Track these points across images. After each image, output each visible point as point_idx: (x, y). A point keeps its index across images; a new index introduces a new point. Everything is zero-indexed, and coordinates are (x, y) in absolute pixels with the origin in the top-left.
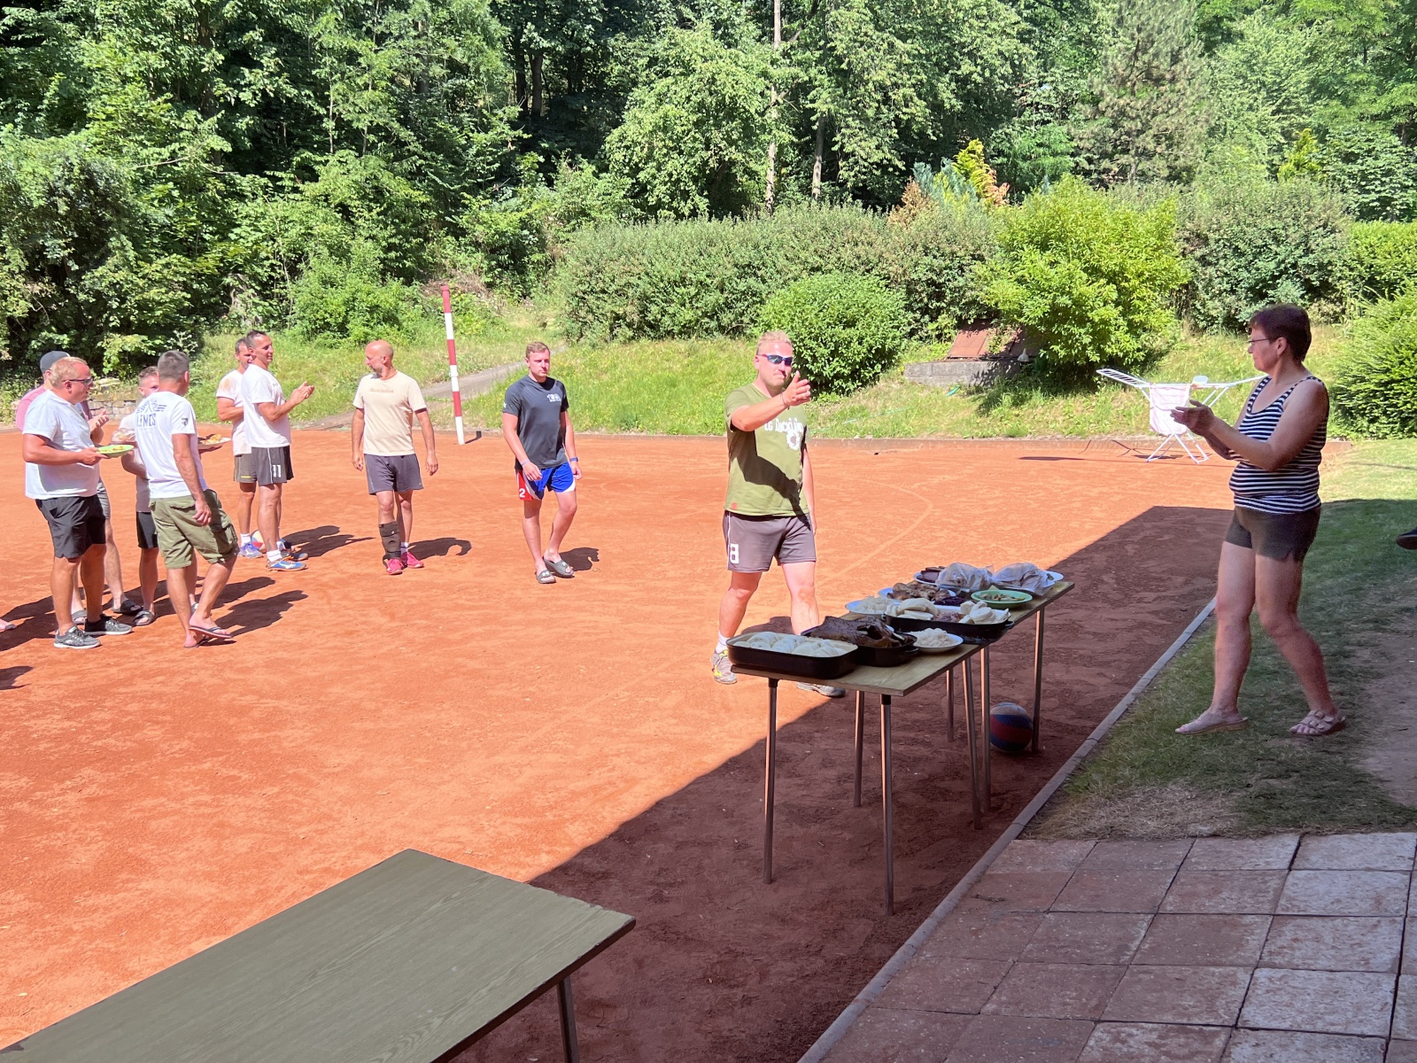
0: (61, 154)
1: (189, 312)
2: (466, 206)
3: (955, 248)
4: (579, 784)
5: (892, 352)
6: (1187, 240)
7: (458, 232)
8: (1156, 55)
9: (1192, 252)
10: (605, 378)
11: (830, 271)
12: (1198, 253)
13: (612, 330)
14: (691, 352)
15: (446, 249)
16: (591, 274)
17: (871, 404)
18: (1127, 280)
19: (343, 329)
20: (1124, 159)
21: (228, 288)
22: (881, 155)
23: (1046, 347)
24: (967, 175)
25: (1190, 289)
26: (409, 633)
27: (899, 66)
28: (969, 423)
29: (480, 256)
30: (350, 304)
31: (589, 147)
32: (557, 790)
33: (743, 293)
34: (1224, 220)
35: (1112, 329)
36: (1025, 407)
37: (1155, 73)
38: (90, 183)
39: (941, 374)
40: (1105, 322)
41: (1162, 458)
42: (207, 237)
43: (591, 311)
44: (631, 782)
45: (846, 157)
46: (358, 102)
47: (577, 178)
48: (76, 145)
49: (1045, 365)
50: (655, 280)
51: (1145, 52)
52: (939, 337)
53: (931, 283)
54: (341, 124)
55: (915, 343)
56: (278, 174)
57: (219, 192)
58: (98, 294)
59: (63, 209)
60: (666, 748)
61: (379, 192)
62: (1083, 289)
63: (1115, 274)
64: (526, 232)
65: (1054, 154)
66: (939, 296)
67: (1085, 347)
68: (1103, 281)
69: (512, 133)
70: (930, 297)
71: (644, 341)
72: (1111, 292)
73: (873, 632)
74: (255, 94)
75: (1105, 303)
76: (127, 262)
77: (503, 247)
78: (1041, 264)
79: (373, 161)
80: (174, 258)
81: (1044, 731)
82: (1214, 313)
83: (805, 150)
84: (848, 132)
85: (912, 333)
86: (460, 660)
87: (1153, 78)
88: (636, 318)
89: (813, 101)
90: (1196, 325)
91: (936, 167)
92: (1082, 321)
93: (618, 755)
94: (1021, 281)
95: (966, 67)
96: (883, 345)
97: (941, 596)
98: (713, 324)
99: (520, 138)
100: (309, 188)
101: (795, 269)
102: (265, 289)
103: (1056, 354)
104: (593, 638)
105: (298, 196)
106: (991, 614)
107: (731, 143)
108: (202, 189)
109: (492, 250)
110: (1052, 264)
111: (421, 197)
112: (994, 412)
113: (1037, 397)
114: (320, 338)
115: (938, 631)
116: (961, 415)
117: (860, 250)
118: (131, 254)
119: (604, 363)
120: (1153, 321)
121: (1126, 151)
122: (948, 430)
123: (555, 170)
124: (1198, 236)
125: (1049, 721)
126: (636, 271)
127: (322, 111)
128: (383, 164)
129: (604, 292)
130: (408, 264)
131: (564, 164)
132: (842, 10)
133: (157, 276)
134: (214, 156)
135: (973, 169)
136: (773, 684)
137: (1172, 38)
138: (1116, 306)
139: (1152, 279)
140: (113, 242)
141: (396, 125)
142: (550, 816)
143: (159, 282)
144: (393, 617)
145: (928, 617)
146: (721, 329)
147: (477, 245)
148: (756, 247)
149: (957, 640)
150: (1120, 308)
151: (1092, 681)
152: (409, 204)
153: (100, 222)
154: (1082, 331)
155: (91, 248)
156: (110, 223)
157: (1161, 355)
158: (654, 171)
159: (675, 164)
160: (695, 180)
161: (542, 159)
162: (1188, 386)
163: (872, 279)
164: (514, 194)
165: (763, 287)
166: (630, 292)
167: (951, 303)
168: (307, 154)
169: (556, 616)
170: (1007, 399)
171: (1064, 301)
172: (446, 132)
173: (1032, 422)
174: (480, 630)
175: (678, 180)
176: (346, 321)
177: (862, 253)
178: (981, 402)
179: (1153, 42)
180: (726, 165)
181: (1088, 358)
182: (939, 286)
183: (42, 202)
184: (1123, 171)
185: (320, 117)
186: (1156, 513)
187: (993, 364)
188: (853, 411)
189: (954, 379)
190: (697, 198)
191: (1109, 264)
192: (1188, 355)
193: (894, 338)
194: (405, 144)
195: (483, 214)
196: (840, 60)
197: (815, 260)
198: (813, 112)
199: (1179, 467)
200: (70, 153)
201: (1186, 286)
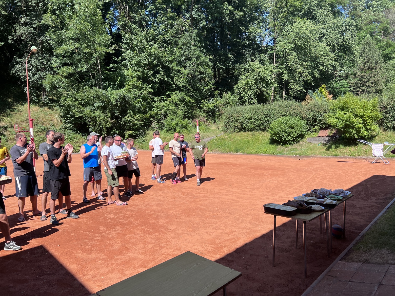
0: (119, 93)
1: (143, 126)
2: (202, 103)
3: (319, 110)
4: (226, 238)
5: (303, 135)
6: (381, 108)
7: (200, 108)
8: (371, 63)
9: (383, 111)
10: (233, 140)
11: (287, 116)
12: (384, 111)
13: (234, 130)
14: (253, 135)
15: (198, 112)
16: (230, 117)
17: (298, 147)
18: (365, 118)
19: (175, 130)
20: (363, 88)
21: (151, 121)
22: (300, 89)
23: (344, 134)
24: (322, 93)
25: (383, 120)
26: (187, 199)
27: (304, 68)
28: (324, 152)
29: (205, 113)
30: (177, 124)
31: (230, 89)
32: (221, 239)
33: (266, 121)
34: (391, 103)
35: (361, 130)
36: (338, 149)
37: (371, 67)
38: (125, 99)
39: (316, 140)
40: (359, 128)
41: (376, 162)
42: (147, 110)
43: (229, 125)
44: (239, 238)
45: (291, 89)
46: (180, 81)
47: (228, 96)
48: (122, 91)
49: (343, 138)
50: (245, 118)
51: (368, 62)
52: (315, 131)
53: (313, 118)
54: (176, 85)
55: (309, 133)
56: (163, 96)
57: (150, 100)
58: (125, 122)
59: (119, 104)
60: (248, 231)
61: (184, 100)
62: (353, 120)
63: (361, 116)
64: (215, 108)
65: (344, 87)
66: (316, 122)
67: (354, 134)
68: (358, 118)
69: (213, 86)
70: (313, 122)
71: (242, 132)
72: (361, 120)
73: (301, 205)
74: (159, 80)
75: (359, 123)
76: (131, 116)
77: (210, 111)
78: (342, 114)
79: (182, 93)
80: (141, 114)
81: (346, 233)
82: (389, 126)
83: (281, 88)
84: (292, 83)
85: (308, 130)
86: (199, 206)
87: (370, 68)
88: (240, 127)
89: (283, 77)
90: (384, 129)
91: (314, 91)
92: (353, 128)
93: (236, 232)
94: (336, 118)
95: (321, 68)
96: (301, 133)
97: (318, 196)
98: (258, 128)
99: (215, 87)
100: (169, 99)
101: (279, 115)
102: (159, 121)
103: (346, 136)
104: (230, 202)
105: (167, 101)
106: (332, 202)
107: (263, 87)
108: (147, 100)
109: (207, 112)
110: (345, 114)
111: (192, 101)
112: (330, 150)
113: (342, 146)
114: (170, 132)
115: (318, 205)
116: (321, 150)
117: (295, 111)
118: (132, 114)
119: (232, 137)
120: (372, 128)
121: (363, 86)
122: (318, 154)
123: (222, 94)
124: (384, 107)
125: (347, 230)
126: (240, 116)
127: (172, 83)
128: (185, 94)
129: (232, 121)
130: (189, 115)
131: (224, 93)
132: (290, 56)
133: (137, 118)
134: (150, 93)
135: (323, 91)
136: (275, 217)
137: (375, 59)
138: (362, 124)
139: (372, 117)
140: (129, 111)
141: (188, 85)
142: (219, 245)
143: (137, 120)
144: (184, 195)
145: (315, 202)
146: (260, 129)
147: (204, 111)
148: (269, 110)
149: (323, 208)
150: (363, 125)
151: (359, 220)
152: (190, 102)
153: (126, 107)
154: (353, 130)
155: (124, 113)
156: (128, 107)
157: (375, 136)
158: (245, 94)
159: (250, 92)
160: (254, 95)
161: (219, 92)
162: (383, 144)
163: (298, 117)
164: (213, 100)
165: (271, 119)
166: (239, 121)
167: (319, 123)
168: (169, 92)
169: (221, 196)
170: (333, 147)
171: (348, 123)
172: (199, 86)
173: (340, 153)
174: (203, 199)
175: (250, 96)
176: (176, 128)
177: (296, 112)
178: (327, 147)
179: (370, 60)
180: (262, 92)
181: (355, 137)
182: (315, 119)
183: (115, 103)
184: (363, 91)
185: (172, 84)
186: (375, 177)
187: (330, 138)
188: (293, 149)
189: (320, 142)
190: (255, 100)
191: (360, 114)
192: (382, 136)
193: (304, 132)
194: (190, 89)
195: (206, 104)
196: (290, 67)
197: (284, 113)
198: (283, 79)
199: (381, 165)
200: (121, 93)
201: (381, 119)
